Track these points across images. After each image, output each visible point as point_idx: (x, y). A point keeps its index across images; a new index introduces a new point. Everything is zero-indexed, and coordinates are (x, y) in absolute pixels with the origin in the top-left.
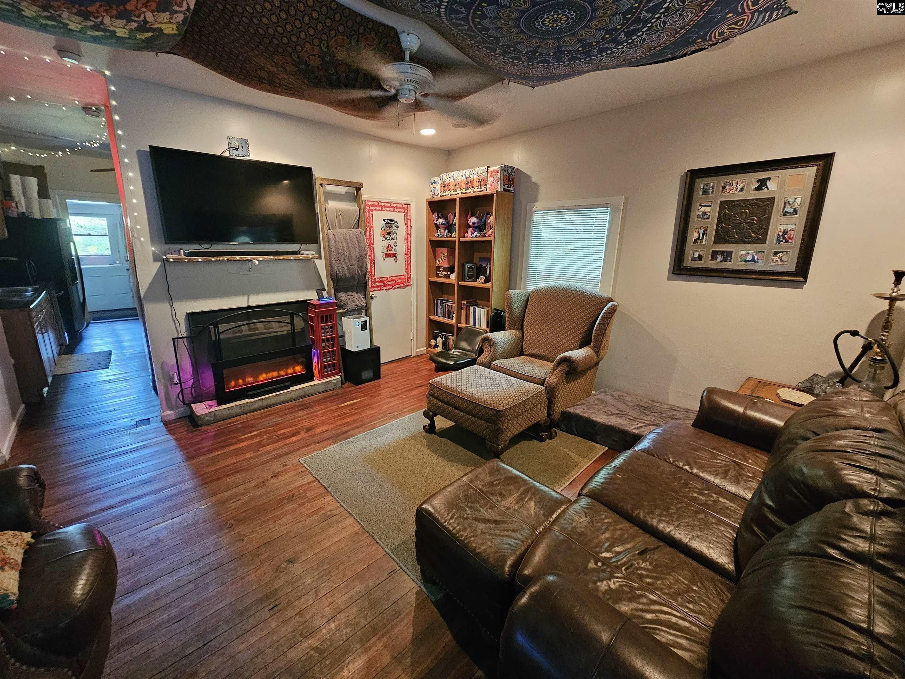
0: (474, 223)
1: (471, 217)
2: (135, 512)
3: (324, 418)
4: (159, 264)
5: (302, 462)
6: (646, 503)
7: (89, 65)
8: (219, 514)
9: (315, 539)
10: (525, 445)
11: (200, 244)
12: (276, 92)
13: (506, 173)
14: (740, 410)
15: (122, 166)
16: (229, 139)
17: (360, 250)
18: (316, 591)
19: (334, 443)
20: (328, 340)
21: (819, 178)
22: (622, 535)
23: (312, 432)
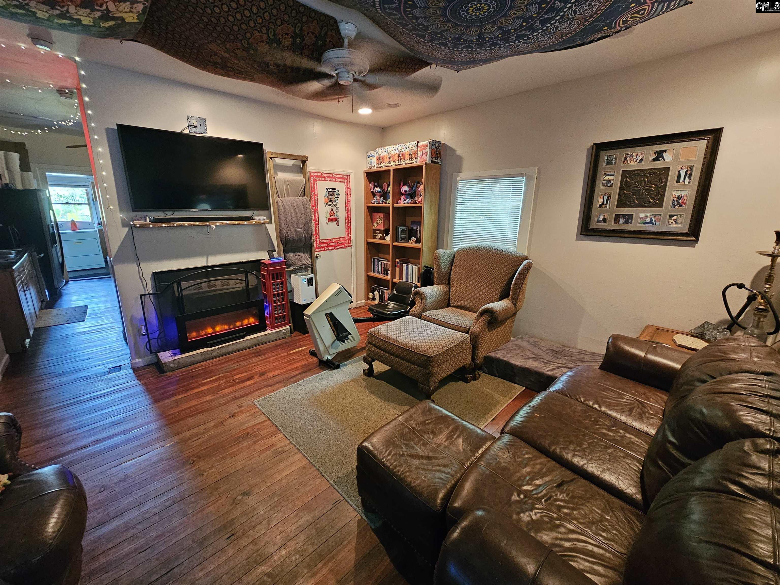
0: (406, 191)
1: (403, 185)
2: (107, 450)
3: (275, 364)
4: (127, 229)
5: (256, 403)
6: (561, 440)
7: (61, 51)
8: (182, 452)
9: (268, 473)
10: (452, 386)
11: (163, 211)
12: (229, 76)
13: (433, 147)
14: (642, 354)
15: (92, 143)
16: (188, 117)
17: (306, 216)
18: (268, 521)
19: (285, 386)
20: (278, 295)
21: (709, 150)
22: (541, 469)
23: (265, 376)
